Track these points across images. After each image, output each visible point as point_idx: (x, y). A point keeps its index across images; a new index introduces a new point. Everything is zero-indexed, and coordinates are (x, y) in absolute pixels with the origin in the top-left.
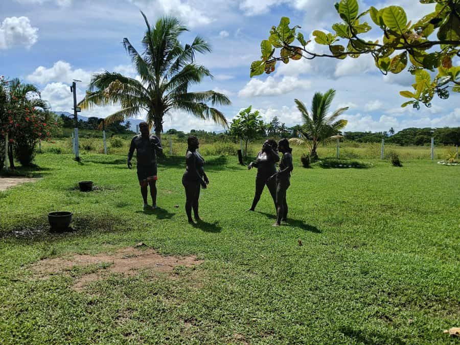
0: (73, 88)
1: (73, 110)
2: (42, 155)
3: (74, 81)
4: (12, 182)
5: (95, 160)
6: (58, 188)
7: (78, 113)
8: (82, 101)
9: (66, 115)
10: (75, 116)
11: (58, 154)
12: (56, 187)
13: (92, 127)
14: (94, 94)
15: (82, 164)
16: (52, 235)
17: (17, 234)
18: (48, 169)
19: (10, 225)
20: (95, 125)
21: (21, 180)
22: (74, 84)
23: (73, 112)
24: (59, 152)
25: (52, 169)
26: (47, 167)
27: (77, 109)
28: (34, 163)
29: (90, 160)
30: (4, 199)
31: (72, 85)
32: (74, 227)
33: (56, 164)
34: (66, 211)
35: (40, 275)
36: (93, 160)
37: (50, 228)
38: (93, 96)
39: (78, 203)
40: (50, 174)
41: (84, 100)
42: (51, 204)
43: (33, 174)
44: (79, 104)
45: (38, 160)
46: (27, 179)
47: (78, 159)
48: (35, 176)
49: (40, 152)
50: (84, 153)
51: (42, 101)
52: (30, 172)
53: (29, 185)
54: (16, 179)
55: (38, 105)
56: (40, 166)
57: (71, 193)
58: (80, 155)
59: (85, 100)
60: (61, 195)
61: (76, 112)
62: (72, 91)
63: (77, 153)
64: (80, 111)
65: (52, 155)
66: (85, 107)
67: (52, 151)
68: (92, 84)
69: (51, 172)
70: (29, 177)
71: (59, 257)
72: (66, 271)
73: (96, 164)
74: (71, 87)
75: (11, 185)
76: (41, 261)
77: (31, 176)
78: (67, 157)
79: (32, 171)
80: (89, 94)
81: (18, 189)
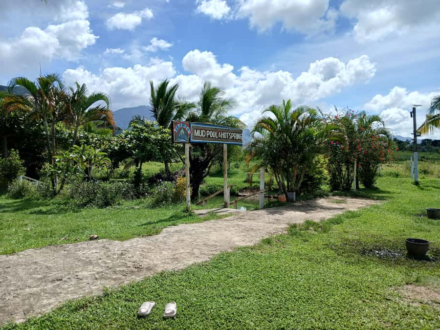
0: (413, 113)
1: (413, 135)
2: (382, 179)
3: (414, 106)
4: (361, 202)
5: (436, 186)
6: (404, 212)
7: (418, 138)
8: (422, 126)
9: (398, 139)
10: (414, 140)
11: (396, 177)
12: (403, 212)
13: (426, 149)
14: (434, 117)
15: (422, 189)
16: (412, 262)
17: (377, 253)
18: (389, 192)
19: (369, 244)
20: (429, 146)
21: (368, 202)
22: (414, 109)
23: (412, 137)
24: (397, 175)
25: (393, 193)
26: (387, 189)
27: (417, 134)
28: (375, 185)
29: (430, 185)
30: (359, 218)
31: (412, 110)
32: (431, 256)
33: (396, 187)
34: (418, 238)
35: (409, 300)
36: (433, 185)
37: (408, 254)
38: (433, 119)
39: (429, 231)
40: (392, 197)
41: (423, 125)
42: (402, 229)
43: (377, 196)
44: (419, 129)
45: (379, 183)
46: (373, 201)
47: (417, 183)
48: (379, 198)
49: (380, 176)
50: (423, 178)
51: (385, 129)
52: (373, 194)
53: (377, 207)
54: (363, 200)
55: (382, 133)
56: (381, 189)
57: (419, 219)
58: (419, 180)
59: (425, 125)
60: (409, 221)
61: (415, 136)
62: (411, 117)
63: (416, 177)
64: (420, 136)
65: (392, 179)
66: (425, 132)
67: (390, 174)
68: (432, 107)
69: (393, 195)
70: (374, 199)
71: (424, 285)
72: (436, 303)
73: (437, 190)
74: (411, 113)
75: (360, 206)
76: (406, 286)
77: (375, 198)
78: (406, 181)
79: (375, 193)
80: (429, 118)
81: (368, 210)
